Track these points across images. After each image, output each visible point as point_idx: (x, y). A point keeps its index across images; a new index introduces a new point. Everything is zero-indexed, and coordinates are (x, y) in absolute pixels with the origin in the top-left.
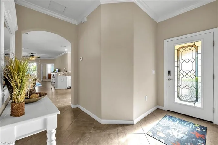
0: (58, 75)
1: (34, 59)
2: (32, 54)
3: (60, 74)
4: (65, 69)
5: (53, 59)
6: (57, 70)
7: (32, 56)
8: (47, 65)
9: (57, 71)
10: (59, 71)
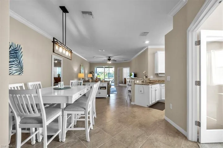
0: (135, 82)
1: (110, 62)
2: (109, 57)
3: (138, 81)
4: (144, 73)
5: (129, 61)
6: (133, 74)
7: (109, 60)
8: (123, 69)
9: (133, 76)
10: (135, 76)
